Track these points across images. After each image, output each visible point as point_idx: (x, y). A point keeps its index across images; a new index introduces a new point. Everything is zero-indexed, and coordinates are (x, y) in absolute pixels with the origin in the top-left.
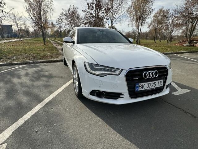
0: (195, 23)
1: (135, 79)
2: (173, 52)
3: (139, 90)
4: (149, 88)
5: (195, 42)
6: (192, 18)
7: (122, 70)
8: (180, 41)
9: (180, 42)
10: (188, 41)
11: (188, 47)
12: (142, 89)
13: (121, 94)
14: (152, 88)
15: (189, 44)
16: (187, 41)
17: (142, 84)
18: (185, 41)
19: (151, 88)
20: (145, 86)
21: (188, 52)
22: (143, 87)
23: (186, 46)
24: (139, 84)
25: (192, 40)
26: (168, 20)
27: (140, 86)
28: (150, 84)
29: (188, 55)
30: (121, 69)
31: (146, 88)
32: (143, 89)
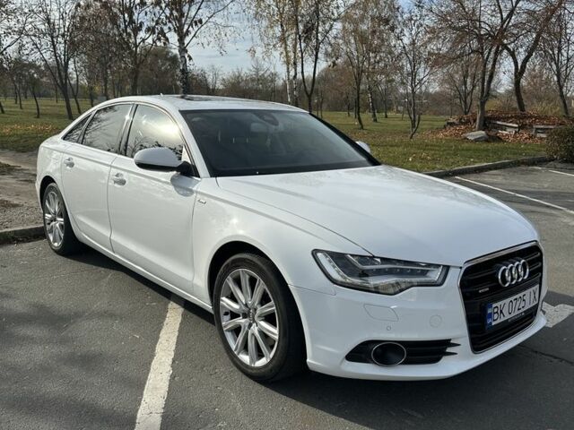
0: (492, 55)
1: (483, 290)
2: (447, 169)
3: (493, 324)
4: (513, 315)
5: (498, 123)
6: (480, 38)
7: (447, 268)
8: (451, 120)
9: (452, 124)
10: (478, 121)
11: (485, 145)
12: (498, 321)
13: (447, 343)
14: (521, 311)
15: (482, 133)
16: (475, 121)
17: (498, 304)
18: (468, 122)
19: (517, 312)
20: (504, 310)
21: (496, 167)
22: (501, 312)
23: (476, 140)
24: (494, 305)
25: (490, 118)
26: (398, 38)
27: (496, 310)
28: (514, 303)
29: (499, 179)
30: (444, 266)
31: (508, 317)
32: (503, 319)
